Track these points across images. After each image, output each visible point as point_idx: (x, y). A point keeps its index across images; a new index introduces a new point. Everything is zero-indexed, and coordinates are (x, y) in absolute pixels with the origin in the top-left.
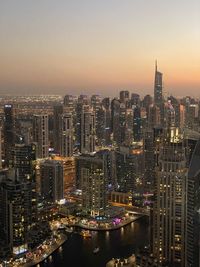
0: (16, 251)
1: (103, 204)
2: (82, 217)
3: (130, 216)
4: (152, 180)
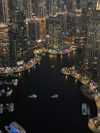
0: (18, 63)
1: (60, 42)
2: (49, 48)
3: (73, 48)
4: (85, 29)
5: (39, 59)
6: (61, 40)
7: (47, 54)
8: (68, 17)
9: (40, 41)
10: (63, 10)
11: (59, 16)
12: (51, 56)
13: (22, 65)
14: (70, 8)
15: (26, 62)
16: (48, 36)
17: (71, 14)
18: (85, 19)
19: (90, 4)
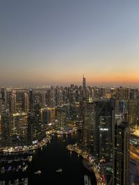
0: (34, 142)
1: (65, 125)
2: (58, 130)
3: (75, 129)
4: (83, 116)
5: (49, 138)
6: (66, 123)
7: (56, 134)
8: (70, 107)
9: (50, 124)
10: (67, 103)
11: (64, 106)
12: (59, 136)
13: (36, 144)
14: (71, 101)
15: (39, 141)
16: (56, 121)
17: (72, 105)
18: (82, 108)
19: (84, 99)
